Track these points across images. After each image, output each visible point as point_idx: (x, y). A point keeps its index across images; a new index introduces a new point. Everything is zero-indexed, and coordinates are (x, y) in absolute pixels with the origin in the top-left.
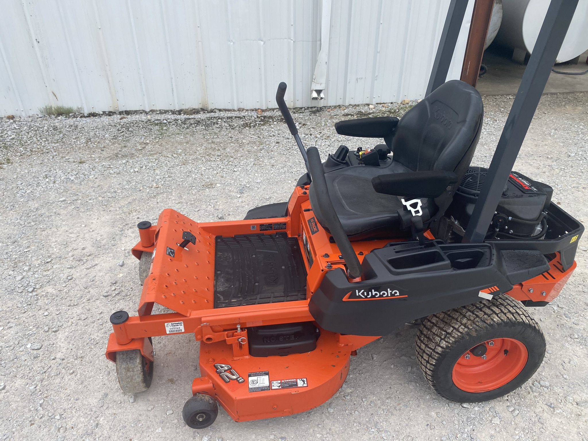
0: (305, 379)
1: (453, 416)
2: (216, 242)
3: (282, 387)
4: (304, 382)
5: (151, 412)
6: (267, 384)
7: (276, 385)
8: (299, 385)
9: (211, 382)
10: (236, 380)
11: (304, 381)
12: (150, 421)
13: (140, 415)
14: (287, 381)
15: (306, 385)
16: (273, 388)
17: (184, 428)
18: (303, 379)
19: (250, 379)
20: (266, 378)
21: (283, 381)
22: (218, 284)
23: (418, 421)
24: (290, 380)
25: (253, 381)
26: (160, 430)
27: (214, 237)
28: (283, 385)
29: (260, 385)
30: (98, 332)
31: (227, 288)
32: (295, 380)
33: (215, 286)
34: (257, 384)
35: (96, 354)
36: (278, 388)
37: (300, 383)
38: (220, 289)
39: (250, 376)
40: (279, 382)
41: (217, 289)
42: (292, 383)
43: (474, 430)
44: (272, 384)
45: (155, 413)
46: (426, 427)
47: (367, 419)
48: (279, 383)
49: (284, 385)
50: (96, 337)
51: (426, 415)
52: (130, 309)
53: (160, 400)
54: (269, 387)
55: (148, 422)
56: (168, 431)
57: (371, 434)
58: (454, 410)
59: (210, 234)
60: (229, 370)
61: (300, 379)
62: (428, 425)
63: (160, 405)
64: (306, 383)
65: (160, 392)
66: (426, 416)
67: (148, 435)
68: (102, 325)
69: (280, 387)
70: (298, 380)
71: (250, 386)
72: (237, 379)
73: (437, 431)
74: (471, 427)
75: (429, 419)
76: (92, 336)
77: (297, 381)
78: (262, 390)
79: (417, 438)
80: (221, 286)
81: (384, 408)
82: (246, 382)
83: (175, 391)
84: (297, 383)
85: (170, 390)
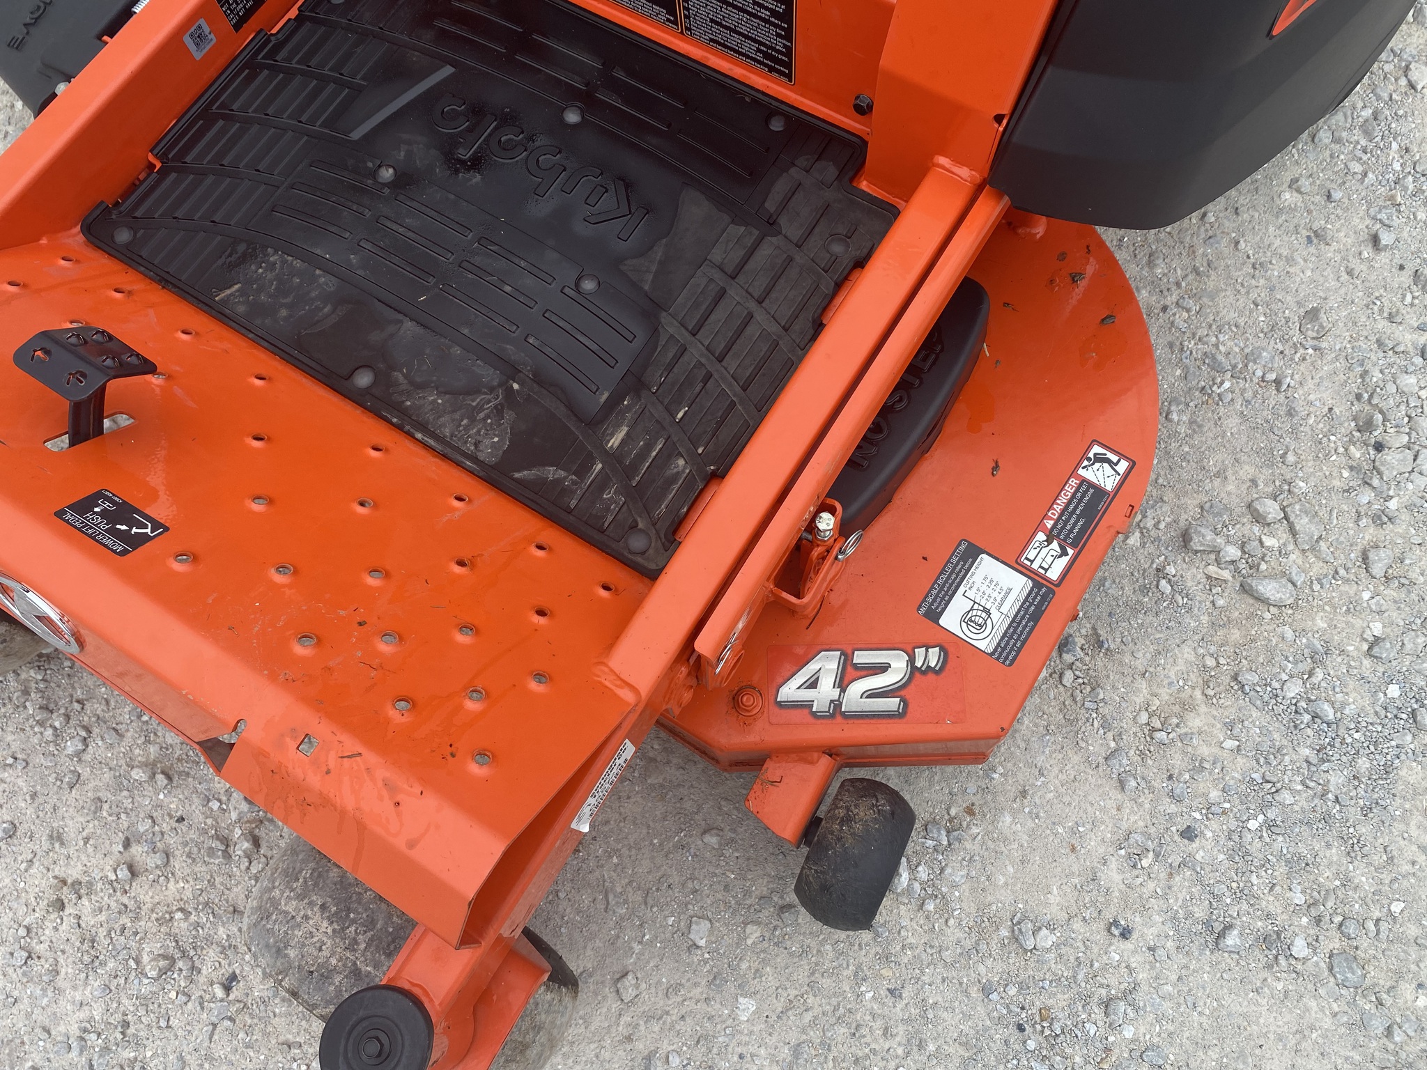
0: (1097, 449)
1: (1332, 156)
2: (129, 257)
3: (1073, 545)
4: (1109, 461)
5: (645, 995)
6: (1018, 584)
7: (1049, 559)
8: (1109, 484)
9: (816, 755)
10: (917, 674)
11: (1100, 459)
12: (683, 1017)
13: (629, 1038)
14: (1058, 508)
15: (1123, 466)
16: (1054, 574)
17: (800, 920)
18: (1091, 455)
19: (951, 620)
20: (987, 567)
21: (1049, 524)
22: (447, 432)
23: (1279, 251)
24: (1063, 500)
25: (967, 619)
26: (747, 1006)
27: (75, 238)
28: (1067, 536)
29: (1005, 609)
30: (59, 991)
31: (509, 415)
32: (1074, 482)
33: (449, 454)
34: (995, 615)
35: (181, 1058)
36: (1065, 560)
37: (1100, 474)
38: (487, 442)
39: (934, 616)
40: (1041, 536)
41: (481, 456)
42: (1080, 501)
43: (1407, 150)
44: (1035, 566)
45: (659, 982)
46: (1312, 249)
47: (1179, 372)
48: (1049, 541)
49: (1071, 531)
50: (84, 1014)
51: (1277, 217)
52: (40, 799)
53: (618, 937)
54: (1037, 585)
55: (680, 1026)
56: (770, 978)
57: (1232, 400)
58: (1316, 140)
59: (44, 241)
60: (849, 669)
61: (1086, 463)
62: (1309, 237)
63: (637, 948)
64: (1114, 458)
65: (579, 912)
66: (1280, 221)
67: (736, 1058)
68: (29, 957)
69: (1070, 551)
70: (1081, 472)
71: (985, 643)
72: (913, 669)
73: (1342, 234)
74: (1395, 146)
75: (1296, 220)
76: (62, 1028)
77: (1084, 481)
78: (1036, 617)
79: (1325, 299)
80: (467, 428)
81: (1174, 298)
82: (950, 646)
83: (615, 860)
84: (1091, 485)
85: (597, 874)
